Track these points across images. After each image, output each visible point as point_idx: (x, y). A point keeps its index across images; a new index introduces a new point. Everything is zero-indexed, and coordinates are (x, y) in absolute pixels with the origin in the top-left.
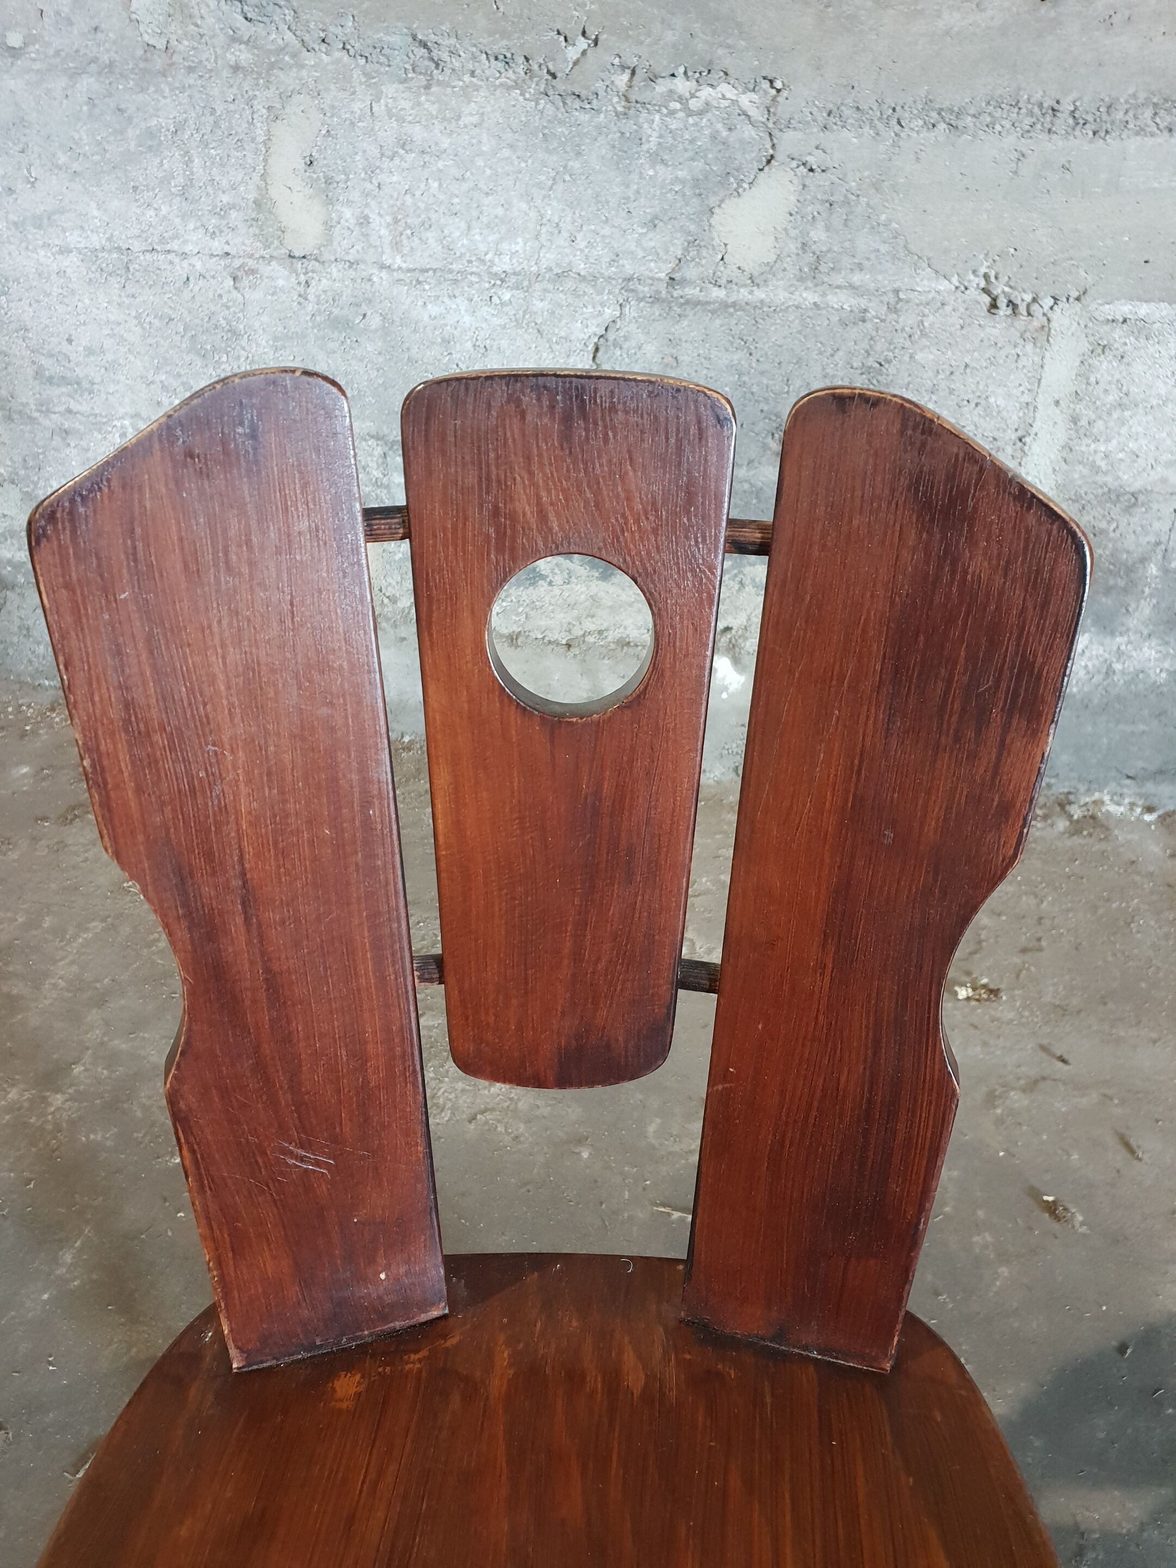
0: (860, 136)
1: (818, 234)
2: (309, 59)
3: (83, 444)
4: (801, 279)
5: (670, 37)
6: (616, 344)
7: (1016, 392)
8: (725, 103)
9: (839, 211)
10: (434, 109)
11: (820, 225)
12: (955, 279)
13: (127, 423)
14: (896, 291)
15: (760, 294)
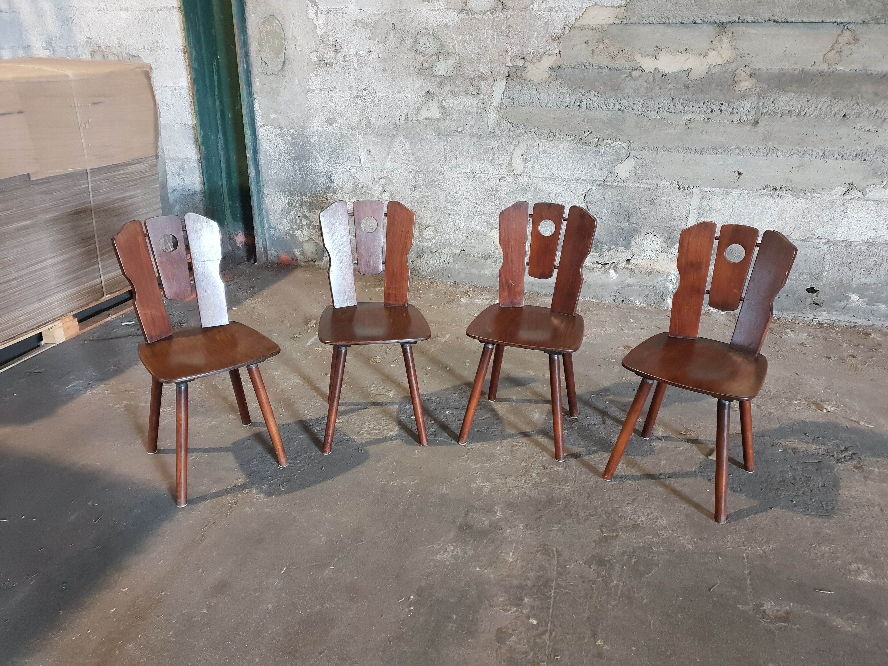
0: (649, 152)
1: (639, 172)
2: (526, 135)
3: (453, 217)
4: (635, 181)
5: (608, 132)
6: (590, 195)
7: (685, 207)
8: (619, 145)
9: (644, 167)
10: (553, 145)
11: (640, 170)
12: (670, 182)
13: (466, 212)
14: (657, 184)
15: (625, 184)
